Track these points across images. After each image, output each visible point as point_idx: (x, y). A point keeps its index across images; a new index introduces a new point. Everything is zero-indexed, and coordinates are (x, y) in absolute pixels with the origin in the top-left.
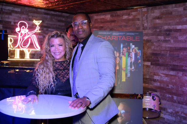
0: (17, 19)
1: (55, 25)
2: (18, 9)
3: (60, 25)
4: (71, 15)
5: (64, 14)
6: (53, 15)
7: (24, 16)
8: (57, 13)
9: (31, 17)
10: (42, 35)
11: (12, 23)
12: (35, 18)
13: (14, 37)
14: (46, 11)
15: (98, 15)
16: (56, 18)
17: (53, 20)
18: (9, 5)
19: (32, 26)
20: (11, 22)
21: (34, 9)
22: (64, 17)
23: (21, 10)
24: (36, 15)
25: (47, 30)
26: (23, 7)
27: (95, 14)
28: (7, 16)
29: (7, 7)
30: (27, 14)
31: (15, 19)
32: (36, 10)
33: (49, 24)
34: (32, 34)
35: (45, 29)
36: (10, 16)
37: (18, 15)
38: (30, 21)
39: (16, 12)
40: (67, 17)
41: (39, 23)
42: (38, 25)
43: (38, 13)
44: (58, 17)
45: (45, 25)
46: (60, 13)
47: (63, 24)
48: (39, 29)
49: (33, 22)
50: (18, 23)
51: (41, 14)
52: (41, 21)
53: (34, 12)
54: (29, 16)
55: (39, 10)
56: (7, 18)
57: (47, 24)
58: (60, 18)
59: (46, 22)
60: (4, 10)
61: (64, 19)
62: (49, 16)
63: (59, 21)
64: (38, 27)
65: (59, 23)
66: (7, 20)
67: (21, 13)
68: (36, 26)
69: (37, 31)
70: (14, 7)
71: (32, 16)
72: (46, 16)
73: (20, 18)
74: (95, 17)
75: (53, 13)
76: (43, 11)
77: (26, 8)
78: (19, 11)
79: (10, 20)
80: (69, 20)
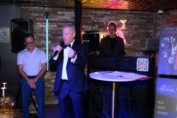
0: (108, 20)
1: (138, 22)
2: (108, 13)
3: (142, 22)
4: (152, 12)
5: (145, 12)
6: (136, 14)
7: (113, 17)
8: (140, 12)
9: (118, 18)
10: (127, 31)
11: (105, 24)
12: (122, 18)
13: (106, 34)
14: (130, 12)
15: (174, 12)
16: (139, 16)
17: (137, 18)
18: (102, 10)
19: (119, 25)
20: (103, 23)
21: (121, 11)
22: (145, 15)
23: (111, 13)
24: (122, 15)
25: (131, 27)
26: (112, 11)
27: (172, 11)
28: (101, 19)
29: (101, 12)
30: (116, 16)
31: (106, 20)
32: (122, 12)
33: (133, 21)
34: (119, 31)
35: (130, 26)
36: (103, 18)
37: (109, 17)
38: (118, 20)
39: (107, 15)
40: (149, 15)
41: (125, 22)
42: (124, 24)
43: (124, 14)
44: (140, 16)
45: (129, 23)
46: (142, 12)
47: (145, 21)
48: (125, 27)
49: (121, 21)
50: (109, 23)
51: (126, 14)
52: (126, 20)
53: (121, 14)
54: (117, 17)
55: (125, 12)
56: (101, 20)
57: (131, 22)
58: (142, 16)
59: (131, 20)
60: (99, 15)
61: (145, 17)
62: (133, 16)
63: (141, 18)
64: (124, 25)
65: (141, 20)
66: (101, 21)
67: (111, 15)
68: (123, 24)
69: (123, 28)
70: (106, 11)
71: (120, 17)
72: (130, 15)
73: (110, 19)
74: (172, 13)
75: (136, 12)
76: (128, 11)
77: (115, 11)
78: (109, 14)
79: (103, 21)
80: (150, 17)
